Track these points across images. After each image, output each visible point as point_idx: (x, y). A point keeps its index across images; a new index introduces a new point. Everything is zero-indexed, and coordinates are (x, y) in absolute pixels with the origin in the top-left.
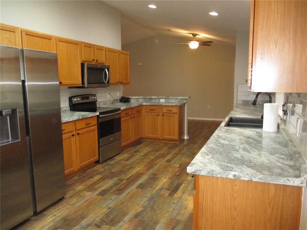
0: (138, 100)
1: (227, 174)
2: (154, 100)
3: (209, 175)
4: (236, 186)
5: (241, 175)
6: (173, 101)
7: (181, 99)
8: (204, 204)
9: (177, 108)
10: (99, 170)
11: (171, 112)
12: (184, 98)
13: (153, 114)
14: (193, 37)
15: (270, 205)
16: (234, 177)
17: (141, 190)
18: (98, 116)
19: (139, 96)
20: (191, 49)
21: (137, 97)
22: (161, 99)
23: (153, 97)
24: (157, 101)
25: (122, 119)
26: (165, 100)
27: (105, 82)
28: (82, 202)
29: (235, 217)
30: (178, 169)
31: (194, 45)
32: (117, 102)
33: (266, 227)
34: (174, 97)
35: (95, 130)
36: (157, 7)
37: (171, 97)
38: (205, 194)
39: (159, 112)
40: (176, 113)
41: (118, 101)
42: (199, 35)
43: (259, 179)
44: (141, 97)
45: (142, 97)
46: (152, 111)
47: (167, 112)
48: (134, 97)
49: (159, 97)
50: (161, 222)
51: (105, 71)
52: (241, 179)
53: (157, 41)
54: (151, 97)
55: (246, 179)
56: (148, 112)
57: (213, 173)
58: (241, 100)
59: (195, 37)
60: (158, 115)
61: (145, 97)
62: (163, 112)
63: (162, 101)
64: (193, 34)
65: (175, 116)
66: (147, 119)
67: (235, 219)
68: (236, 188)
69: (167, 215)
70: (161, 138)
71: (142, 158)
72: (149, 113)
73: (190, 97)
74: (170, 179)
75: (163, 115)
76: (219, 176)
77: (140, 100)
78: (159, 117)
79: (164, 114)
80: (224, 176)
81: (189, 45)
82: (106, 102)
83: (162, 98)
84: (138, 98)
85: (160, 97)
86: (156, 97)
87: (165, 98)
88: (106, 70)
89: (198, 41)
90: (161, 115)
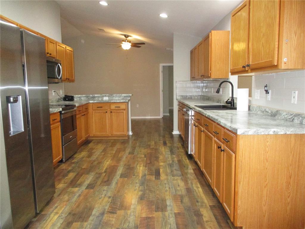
0: (81, 99)
1: (269, 131)
2: (97, 99)
3: (255, 134)
4: (267, 142)
5: (278, 130)
6: (117, 99)
7: (125, 96)
8: (243, 161)
9: (125, 105)
10: (68, 169)
11: (119, 108)
12: (127, 95)
13: (101, 111)
14: (125, 38)
15: (291, 153)
16: (274, 133)
17: (126, 179)
18: (60, 112)
19: (82, 94)
20: (123, 49)
21: (79, 96)
22: (104, 97)
23: (96, 95)
24: (100, 99)
25: (77, 116)
26: (109, 98)
27: (58, 77)
28: (76, 197)
29: (267, 167)
30: (146, 159)
31: (126, 46)
32: (61, 101)
33: (289, 170)
34: (118, 95)
35: (59, 126)
36: (108, 5)
37: (115, 95)
38: (244, 152)
39: (107, 110)
40: (125, 110)
41: (62, 99)
42: (130, 36)
43: (291, 132)
44: (83, 96)
45: (85, 95)
46: (99, 109)
47: (115, 108)
48: (77, 96)
49: (102, 95)
50: (167, 199)
51: (59, 66)
52: (279, 133)
53: (83, 41)
54: (93, 95)
55: (282, 133)
56: (95, 110)
57: (259, 132)
58: (180, 96)
59: (127, 38)
60: (106, 112)
61: (87, 96)
62: (111, 109)
63: (106, 99)
64: (125, 36)
65: (123, 112)
66: (94, 117)
67: (267, 169)
68: (268, 143)
69: (168, 193)
70: (110, 135)
71: (103, 153)
72: (97, 111)
73: (133, 95)
74: (146, 167)
75: (111, 112)
76: (263, 133)
77: (82, 98)
78: (107, 114)
79: (113, 111)
80: (266, 133)
81: (121, 45)
82: (52, 100)
83: (106, 96)
84: (81, 96)
85: (104, 95)
86: (100, 95)
87: (108, 96)
88: (59, 64)
89: (130, 42)
90: (109, 112)
